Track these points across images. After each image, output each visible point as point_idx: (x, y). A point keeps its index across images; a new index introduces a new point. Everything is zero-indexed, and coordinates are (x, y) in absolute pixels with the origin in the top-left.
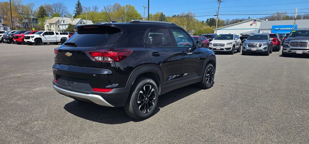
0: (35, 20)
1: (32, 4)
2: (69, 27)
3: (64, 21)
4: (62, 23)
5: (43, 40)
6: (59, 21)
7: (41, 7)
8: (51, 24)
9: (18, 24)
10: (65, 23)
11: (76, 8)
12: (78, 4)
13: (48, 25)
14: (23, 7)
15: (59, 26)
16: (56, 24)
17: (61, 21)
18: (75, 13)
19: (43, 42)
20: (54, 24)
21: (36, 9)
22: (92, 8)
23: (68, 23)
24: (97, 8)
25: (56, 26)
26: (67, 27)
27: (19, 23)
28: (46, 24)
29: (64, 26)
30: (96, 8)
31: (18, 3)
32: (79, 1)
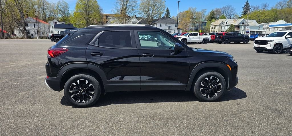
0: (205, 23)
1: (205, 9)
2: (230, 28)
3: (226, 22)
4: (225, 24)
5: (188, 40)
6: (222, 23)
7: (212, 11)
8: (216, 26)
9: (192, 28)
10: (228, 24)
11: (244, 9)
12: (247, 4)
13: (213, 26)
14: (198, 13)
15: (222, 27)
16: (219, 25)
17: (224, 22)
18: (241, 13)
19: (188, 42)
20: (218, 25)
21: (207, 14)
22: (261, 6)
23: (230, 24)
24: (267, 5)
25: (219, 27)
26: (228, 27)
27: (192, 26)
28: (211, 26)
29: (226, 27)
30: (265, 6)
31: (193, 10)
32: (247, 1)
